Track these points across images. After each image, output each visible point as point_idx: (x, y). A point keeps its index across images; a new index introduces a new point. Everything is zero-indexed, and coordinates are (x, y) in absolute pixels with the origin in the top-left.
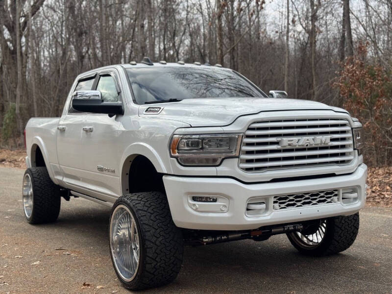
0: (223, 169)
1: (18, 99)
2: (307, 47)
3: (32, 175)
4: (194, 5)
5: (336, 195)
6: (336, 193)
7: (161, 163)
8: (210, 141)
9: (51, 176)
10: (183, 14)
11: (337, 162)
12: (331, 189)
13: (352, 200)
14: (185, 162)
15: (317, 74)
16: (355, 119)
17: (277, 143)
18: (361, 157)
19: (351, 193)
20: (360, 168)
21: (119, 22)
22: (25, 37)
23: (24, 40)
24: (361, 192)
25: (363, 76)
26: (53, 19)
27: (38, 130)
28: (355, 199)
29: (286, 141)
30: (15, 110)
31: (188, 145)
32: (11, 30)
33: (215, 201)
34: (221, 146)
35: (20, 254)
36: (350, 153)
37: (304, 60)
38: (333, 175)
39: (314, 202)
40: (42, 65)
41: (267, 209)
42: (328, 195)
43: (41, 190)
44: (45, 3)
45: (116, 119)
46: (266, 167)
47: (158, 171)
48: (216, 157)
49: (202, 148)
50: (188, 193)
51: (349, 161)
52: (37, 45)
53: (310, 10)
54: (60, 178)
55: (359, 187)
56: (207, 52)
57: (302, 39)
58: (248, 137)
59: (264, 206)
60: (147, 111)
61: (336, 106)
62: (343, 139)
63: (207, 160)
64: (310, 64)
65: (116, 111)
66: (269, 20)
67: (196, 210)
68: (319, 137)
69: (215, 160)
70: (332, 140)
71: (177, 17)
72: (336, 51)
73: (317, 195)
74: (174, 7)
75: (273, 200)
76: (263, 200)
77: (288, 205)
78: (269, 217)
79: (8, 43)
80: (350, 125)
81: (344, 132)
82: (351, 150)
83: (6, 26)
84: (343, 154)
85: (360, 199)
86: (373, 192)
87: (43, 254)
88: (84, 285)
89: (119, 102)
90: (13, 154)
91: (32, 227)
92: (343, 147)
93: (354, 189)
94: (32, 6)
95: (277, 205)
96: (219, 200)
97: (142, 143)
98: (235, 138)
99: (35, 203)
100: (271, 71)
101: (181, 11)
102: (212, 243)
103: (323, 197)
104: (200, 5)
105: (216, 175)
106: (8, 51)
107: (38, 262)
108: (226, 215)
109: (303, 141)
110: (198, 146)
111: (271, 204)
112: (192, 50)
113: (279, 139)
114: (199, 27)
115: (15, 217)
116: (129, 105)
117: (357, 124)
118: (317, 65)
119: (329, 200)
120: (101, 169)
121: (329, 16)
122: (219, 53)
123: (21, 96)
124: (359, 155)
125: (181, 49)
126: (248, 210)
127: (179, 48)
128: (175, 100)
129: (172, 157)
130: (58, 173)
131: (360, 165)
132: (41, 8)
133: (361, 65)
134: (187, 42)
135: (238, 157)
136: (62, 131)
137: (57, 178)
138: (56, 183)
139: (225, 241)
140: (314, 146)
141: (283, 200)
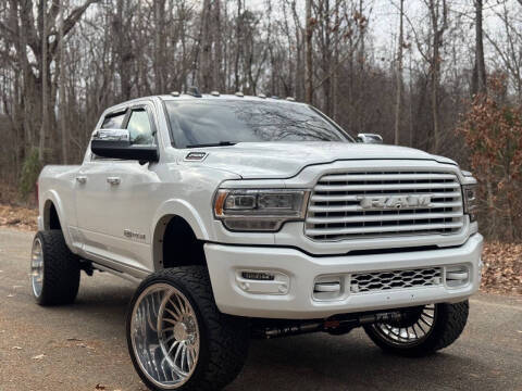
0: (283, 236)
1: (42, 142)
2: (428, 80)
3: (43, 240)
4: (279, 23)
5: (438, 275)
6: (438, 272)
7: (203, 227)
8: (266, 198)
9: (68, 242)
10: (264, 35)
11: (440, 231)
12: (431, 267)
13: (460, 282)
14: (233, 226)
15: (439, 117)
16: (466, 173)
17: (357, 203)
18: (475, 224)
19: (460, 272)
20: (472, 239)
21: (178, 45)
22: (56, 60)
23: (53, 64)
24: (472, 271)
25: (496, 120)
26: (93, 39)
27: (54, 182)
28: (465, 281)
29: (369, 200)
30: (37, 155)
31: (237, 204)
32: (38, 51)
33: (272, 278)
34: (282, 204)
35: (20, 345)
36: (458, 219)
37: (423, 98)
38: (434, 248)
39: (407, 283)
40: (78, 98)
41: (342, 291)
42: (426, 275)
44: (83, 17)
45: (149, 167)
46: (341, 235)
47: (199, 237)
48: (274, 220)
49: (256, 208)
50: (236, 268)
51: (457, 229)
52: (72, 72)
53: (433, 32)
54: (79, 245)
55: (470, 264)
56: (293, 85)
57: (421, 69)
58: (318, 193)
59: (337, 287)
60: (187, 157)
61: (439, 154)
62: (450, 199)
63: (263, 224)
64: (431, 103)
65: (149, 157)
66: (378, 44)
67: (246, 290)
68: (415, 196)
69: (273, 224)
70: (433, 200)
71: (256, 39)
72: (467, 87)
73: (412, 274)
74: (252, 25)
75: (350, 279)
76: (337, 279)
77: (372, 287)
78: (344, 303)
79: (34, 69)
80: (458, 180)
81: (450, 190)
82: (460, 214)
83: (31, 46)
84: (449, 220)
85: (471, 281)
86: (504, 275)
87: (49, 346)
88: (98, 387)
89: (154, 145)
90: (31, 214)
91: (41, 309)
92: (449, 210)
93: (463, 267)
94: (65, 21)
95: (355, 286)
96: (277, 277)
97: (179, 200)
98: (299, 194)
99: (45, 277)
100: (378, 111)
101: (261, 31)
102: (279, 335)
103: (420, 276)
104: (286, 23)
105: (273, 243)
106: (32, 80)
107: (41, 356)
108: (286, 298)
109: (393, 201)
110: (251, 204)
111: (348, 285)
112: (274, 82)
113: (360, 197)
114: (284, 52)
115: (22, 295)
116: (166, 148)
117: (469, 179)
118: (441, 105)
119: (428, 281)
120: (129, 234)
121: (458, 40)
122: (307, 86)
123: (46, 138)
124: (471, 221)
125: (260, 80)
126: (315, 291)
127: (257, 80)
128: (228, 144)
129: (216, 218)
130: (77, 239)
131: (472, 235)
132: (77, 24)
133: (494, 106)
134: (268, 71)
135: (303, 220)
136: (83, 182)
137: (76, 246)
138: (74, 251)
139: (296, 333)
140: (408, 208)
141: (365, 280)
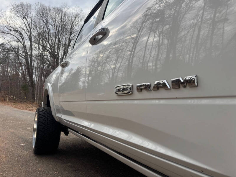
9: (53, 114)
43: (44, 125)
137: (58, 116)
138: (57, 120)
